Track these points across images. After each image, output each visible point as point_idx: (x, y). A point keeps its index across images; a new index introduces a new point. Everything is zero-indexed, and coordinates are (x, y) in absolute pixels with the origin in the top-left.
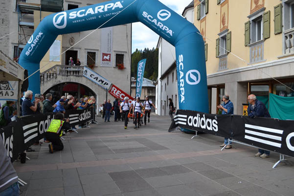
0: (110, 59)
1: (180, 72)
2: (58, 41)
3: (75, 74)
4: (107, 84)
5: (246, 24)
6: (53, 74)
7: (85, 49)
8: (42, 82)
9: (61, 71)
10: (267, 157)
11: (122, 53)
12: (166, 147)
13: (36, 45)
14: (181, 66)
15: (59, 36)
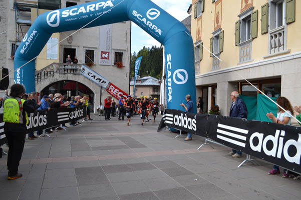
0: (108, 57)
1: (168, 71)
2: (56, 39)
3: (72, 72)
4: (105, 82)
5: (236, 23)
6: (50, 72)
7: (84, 47)
8: (39, 80)
9: (58, 69)
10: (238, 157)
11: (121, 52)
12: (146, 145)
13: (30, 43)
14: (169, 65)
15: (53, 34)
